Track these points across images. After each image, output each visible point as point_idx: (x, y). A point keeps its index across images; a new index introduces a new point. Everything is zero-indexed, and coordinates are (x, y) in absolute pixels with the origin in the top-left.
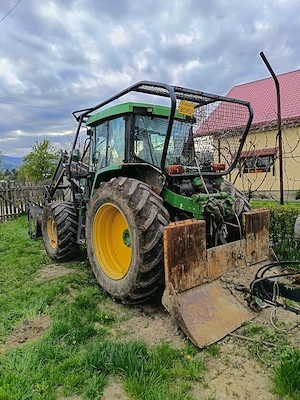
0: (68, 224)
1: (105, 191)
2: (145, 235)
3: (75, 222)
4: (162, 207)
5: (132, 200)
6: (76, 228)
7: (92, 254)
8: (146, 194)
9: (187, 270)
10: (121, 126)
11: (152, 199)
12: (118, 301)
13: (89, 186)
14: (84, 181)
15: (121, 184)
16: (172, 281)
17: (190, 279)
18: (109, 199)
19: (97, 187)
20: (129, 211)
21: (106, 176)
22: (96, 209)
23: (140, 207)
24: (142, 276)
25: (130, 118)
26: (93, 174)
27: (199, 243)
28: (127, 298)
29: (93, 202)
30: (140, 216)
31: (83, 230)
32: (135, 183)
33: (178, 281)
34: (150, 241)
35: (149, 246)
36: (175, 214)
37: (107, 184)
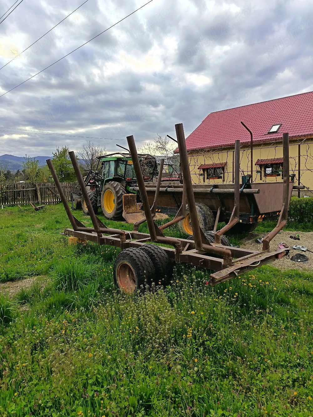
0: (93, 199)
1: (107, 186)
2: (118, 198)
3: (96, 199)
4: (124, 190)
5: (115, 188)
6: (97, 201)
7: (103, 207)
8: (119, 186)
9: (129, 207)
10: (113, 165)
11: (121, 188)
12: (111, 219)
13: (102, 184)
14: (100, 182)
15: (112, 183)
16: (125, 209)
17: (131, 210)
18: (109, 188)
19: (105, 184)
20: (114, 191)
21: (108, 181)
22: (104, 192)
23: (117, 190)
24: (117, 210)
25: (116, 162)
26: (104, 180)
27: (134, 200)
28: (114, 217)
29: (103, 190)
30: (117, 192)
31: (100, 201)
32: (117, 183)
33: (127, 210)
34: (120, 199)
35: (119, 201)
36: (128, 192)
37: (108, 183)
